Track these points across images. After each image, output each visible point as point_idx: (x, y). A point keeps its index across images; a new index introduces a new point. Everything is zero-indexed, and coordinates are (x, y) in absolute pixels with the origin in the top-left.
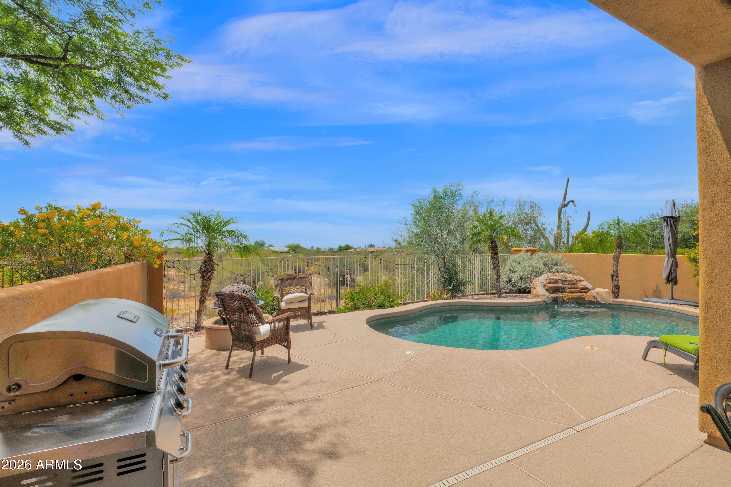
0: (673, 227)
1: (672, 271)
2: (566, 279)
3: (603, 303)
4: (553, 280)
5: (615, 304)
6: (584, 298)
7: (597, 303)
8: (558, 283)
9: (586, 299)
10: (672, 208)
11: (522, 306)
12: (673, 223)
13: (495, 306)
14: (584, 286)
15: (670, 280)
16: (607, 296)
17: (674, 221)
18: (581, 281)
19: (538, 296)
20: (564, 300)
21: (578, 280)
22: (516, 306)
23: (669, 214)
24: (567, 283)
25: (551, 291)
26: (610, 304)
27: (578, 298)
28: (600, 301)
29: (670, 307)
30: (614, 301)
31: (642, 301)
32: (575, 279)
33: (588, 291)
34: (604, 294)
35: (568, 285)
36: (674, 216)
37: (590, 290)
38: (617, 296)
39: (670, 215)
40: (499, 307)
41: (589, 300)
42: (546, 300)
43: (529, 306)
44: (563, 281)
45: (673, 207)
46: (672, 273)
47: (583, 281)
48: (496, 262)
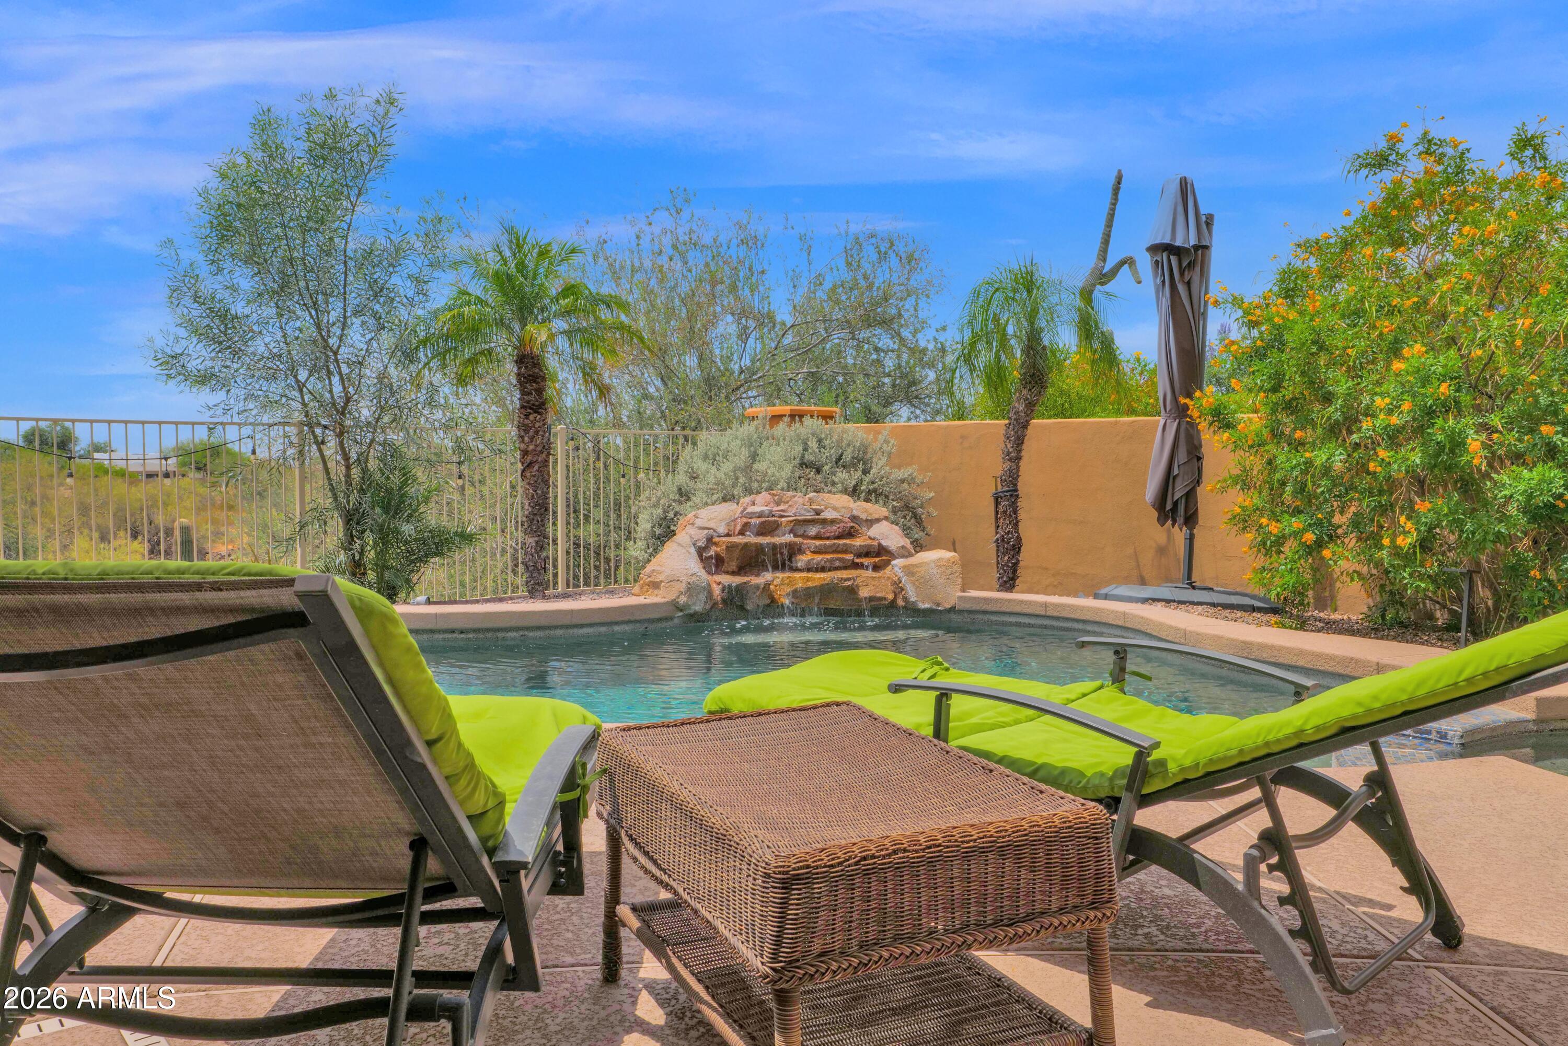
0: (1181, 288)
1: (1176, 471)
2: (818, 513)
3: (927, 606)
4: (758, 521)
5: (970, 612)
6: (852, 591)
7: (905, 607)
8: (779, 532)
9: (864, 593)
10: (1175, 209)
11: (556, 627)
12: (1182, 274)
13: (432, 631)
14: (875, 543)
15: (1169, 506)
16: (942, 581)
17: (1185, 264)
18: (871, 522)
19: (656, 585)
20: (773, 600)
21: (863, 516)
22: (528, 629)
23: (1163, 238)
24: (813, 531)
25: (733, 566)
26: (952, 610)
27: (827, 590)
28: (913, 599)
29: (1124, 614)
30: (975, 598)
31: (1096, 596)
32: (855, 513)
33: (887, 563)
34: (935, 571)
35: (817, 537)
36: (1178, 243)
37: (895, 558)
38: (1009, 581)
39: (1167, 240)
40: (453, 631)
41: (871, 599)
42: (683, 600)
43: (591, 625)
44: (798, 522)
45: (1180, 209)
46: (1175, 478)
47: (878, 520)
48: (531, 447)
